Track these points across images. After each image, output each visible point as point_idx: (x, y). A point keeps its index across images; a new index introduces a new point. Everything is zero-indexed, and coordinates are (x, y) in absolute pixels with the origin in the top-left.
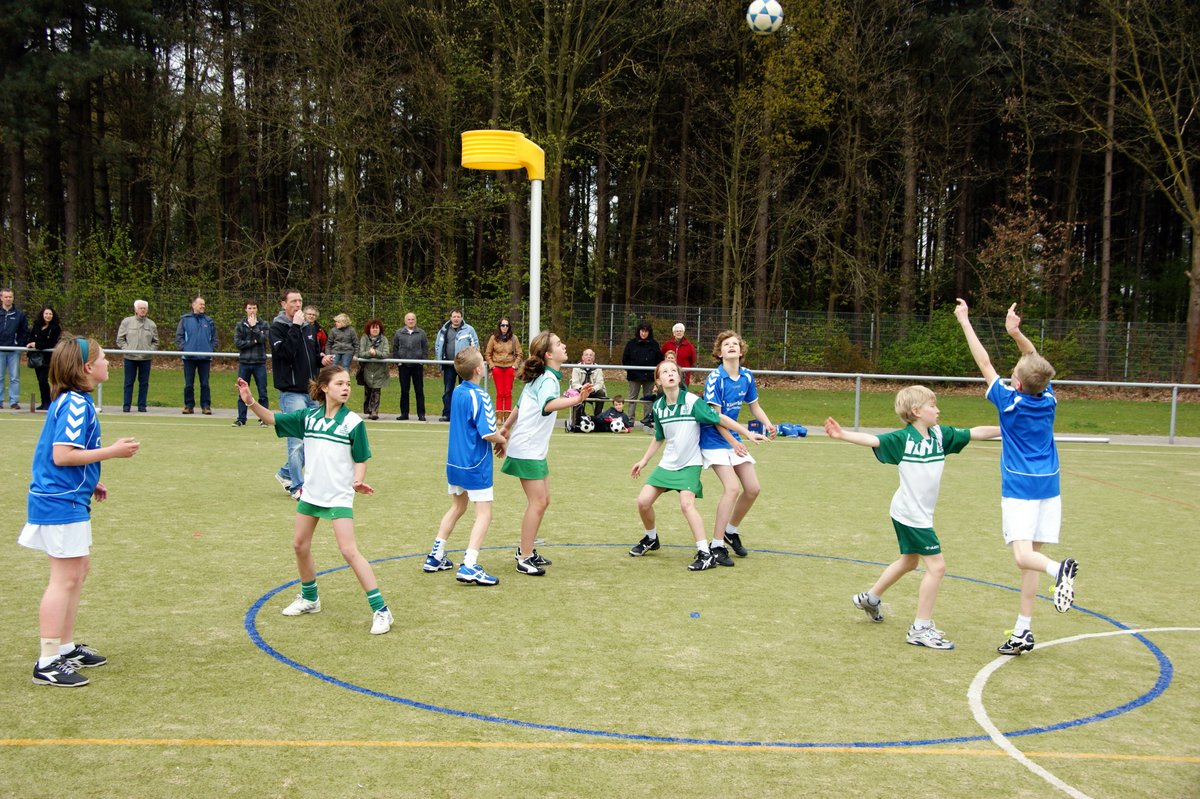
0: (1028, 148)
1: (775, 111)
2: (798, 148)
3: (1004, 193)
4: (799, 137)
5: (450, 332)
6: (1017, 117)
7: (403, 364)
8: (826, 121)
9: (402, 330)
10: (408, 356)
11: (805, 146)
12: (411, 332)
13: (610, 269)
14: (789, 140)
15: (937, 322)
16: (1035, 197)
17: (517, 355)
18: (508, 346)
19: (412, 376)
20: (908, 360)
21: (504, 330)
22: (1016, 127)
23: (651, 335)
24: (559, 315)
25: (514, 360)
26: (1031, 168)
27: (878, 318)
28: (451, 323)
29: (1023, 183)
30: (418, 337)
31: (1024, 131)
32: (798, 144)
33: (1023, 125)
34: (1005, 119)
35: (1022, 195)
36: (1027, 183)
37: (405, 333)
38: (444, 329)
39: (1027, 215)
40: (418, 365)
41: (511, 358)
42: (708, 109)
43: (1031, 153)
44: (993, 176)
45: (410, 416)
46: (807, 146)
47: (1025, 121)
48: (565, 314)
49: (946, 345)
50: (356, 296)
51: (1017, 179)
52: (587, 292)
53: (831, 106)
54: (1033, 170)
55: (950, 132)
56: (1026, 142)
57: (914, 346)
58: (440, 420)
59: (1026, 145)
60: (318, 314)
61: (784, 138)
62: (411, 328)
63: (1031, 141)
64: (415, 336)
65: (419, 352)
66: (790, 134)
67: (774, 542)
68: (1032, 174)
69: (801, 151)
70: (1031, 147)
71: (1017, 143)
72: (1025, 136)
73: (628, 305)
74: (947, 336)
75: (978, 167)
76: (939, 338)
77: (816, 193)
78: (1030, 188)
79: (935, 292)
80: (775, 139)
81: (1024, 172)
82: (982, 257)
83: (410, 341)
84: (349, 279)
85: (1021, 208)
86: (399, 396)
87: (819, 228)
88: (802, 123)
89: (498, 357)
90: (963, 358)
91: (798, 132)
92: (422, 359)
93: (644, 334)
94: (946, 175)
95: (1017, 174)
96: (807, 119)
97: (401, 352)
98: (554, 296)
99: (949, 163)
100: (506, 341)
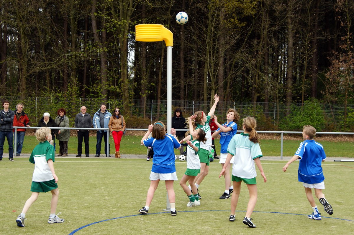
0: (348, 24)
1: (230, 8)
2: (240, 26)
3: (338, 45)
4: (241, 20)
5: (101, 115)
6: (343, 9)
7: (80, 130)
8: (253, 12)
9: (79, 114)
10: (82, 127)
11: (244, 24)
12: (84, 115)
13: (152, 83)
14: (237, 22)
15: (307, 106)
16: (352, 47)
17: (123, 125)
18: (119, 121)
19: (83, 136)
20: (293, 125)
21: (117, 113)
22: (342, 14)
23: (181, 115)
24: (127, 106)
25: (122, 128)
26: (350, 33)
27: (278, 105)
28: (101, 110)
29: (346, 40)
30: (87, 118)
31: (346, 16)
32: (240, 23)
33: (346, 13)
34: (338, 9)
35: (346, 46)
36: (348, 40)
37: (81, 116)
38: (98, 113)
39: (348, 55)
40: (87, 130)
41: (121, 126)
42: (197, 7)
43: (349, 26)
44: (332, 37)
45: (82, 155)
46: (245, 25)
47: (347, 11)
48: (129, 105)
49: (311, 117)
50: (30, 97)
51: (343, 38)
52: (141, 94)
53: (256, 5)
54: (351, 34)
55: (311, 16)
56: (347, 21)
57: (295, 118)
58: (95, 156)
59: (347, 23)
60: (24, 107)
61: (234, 21)
62: (84, 113)
63: (349, 20)
64: (86, 117)
65: (87, 125)
66: (237, 19)
67: (277, 208)
68: (350, 36)
69: (242, 27)
70: (350, 23)
71: (343, 22)
72: (347, 18)
73: (159, 100)
74: (311, 113)
75: (324, 33)
76: (307, 114)
77: (250, 46)
78: (350, 42)
79: (304, 92)
80: (230, 21)
81: (347, 35)
82: (327, 76)
83: (83, 120)
84: (24, 89)
85: (345, 52)
86: (77, 145)
87: (251, 63)
88: (242, 13)
89: (114, 126)
90: (319, 123)
91: (240, 18)
92: (89, 127)
93: (178, 114)
94: (309, 37)
95: (343, 36)
96: (245, 12)
97: (78, 124)
98: (125, 96)
99: (310, 31)
100: (118, 118)
